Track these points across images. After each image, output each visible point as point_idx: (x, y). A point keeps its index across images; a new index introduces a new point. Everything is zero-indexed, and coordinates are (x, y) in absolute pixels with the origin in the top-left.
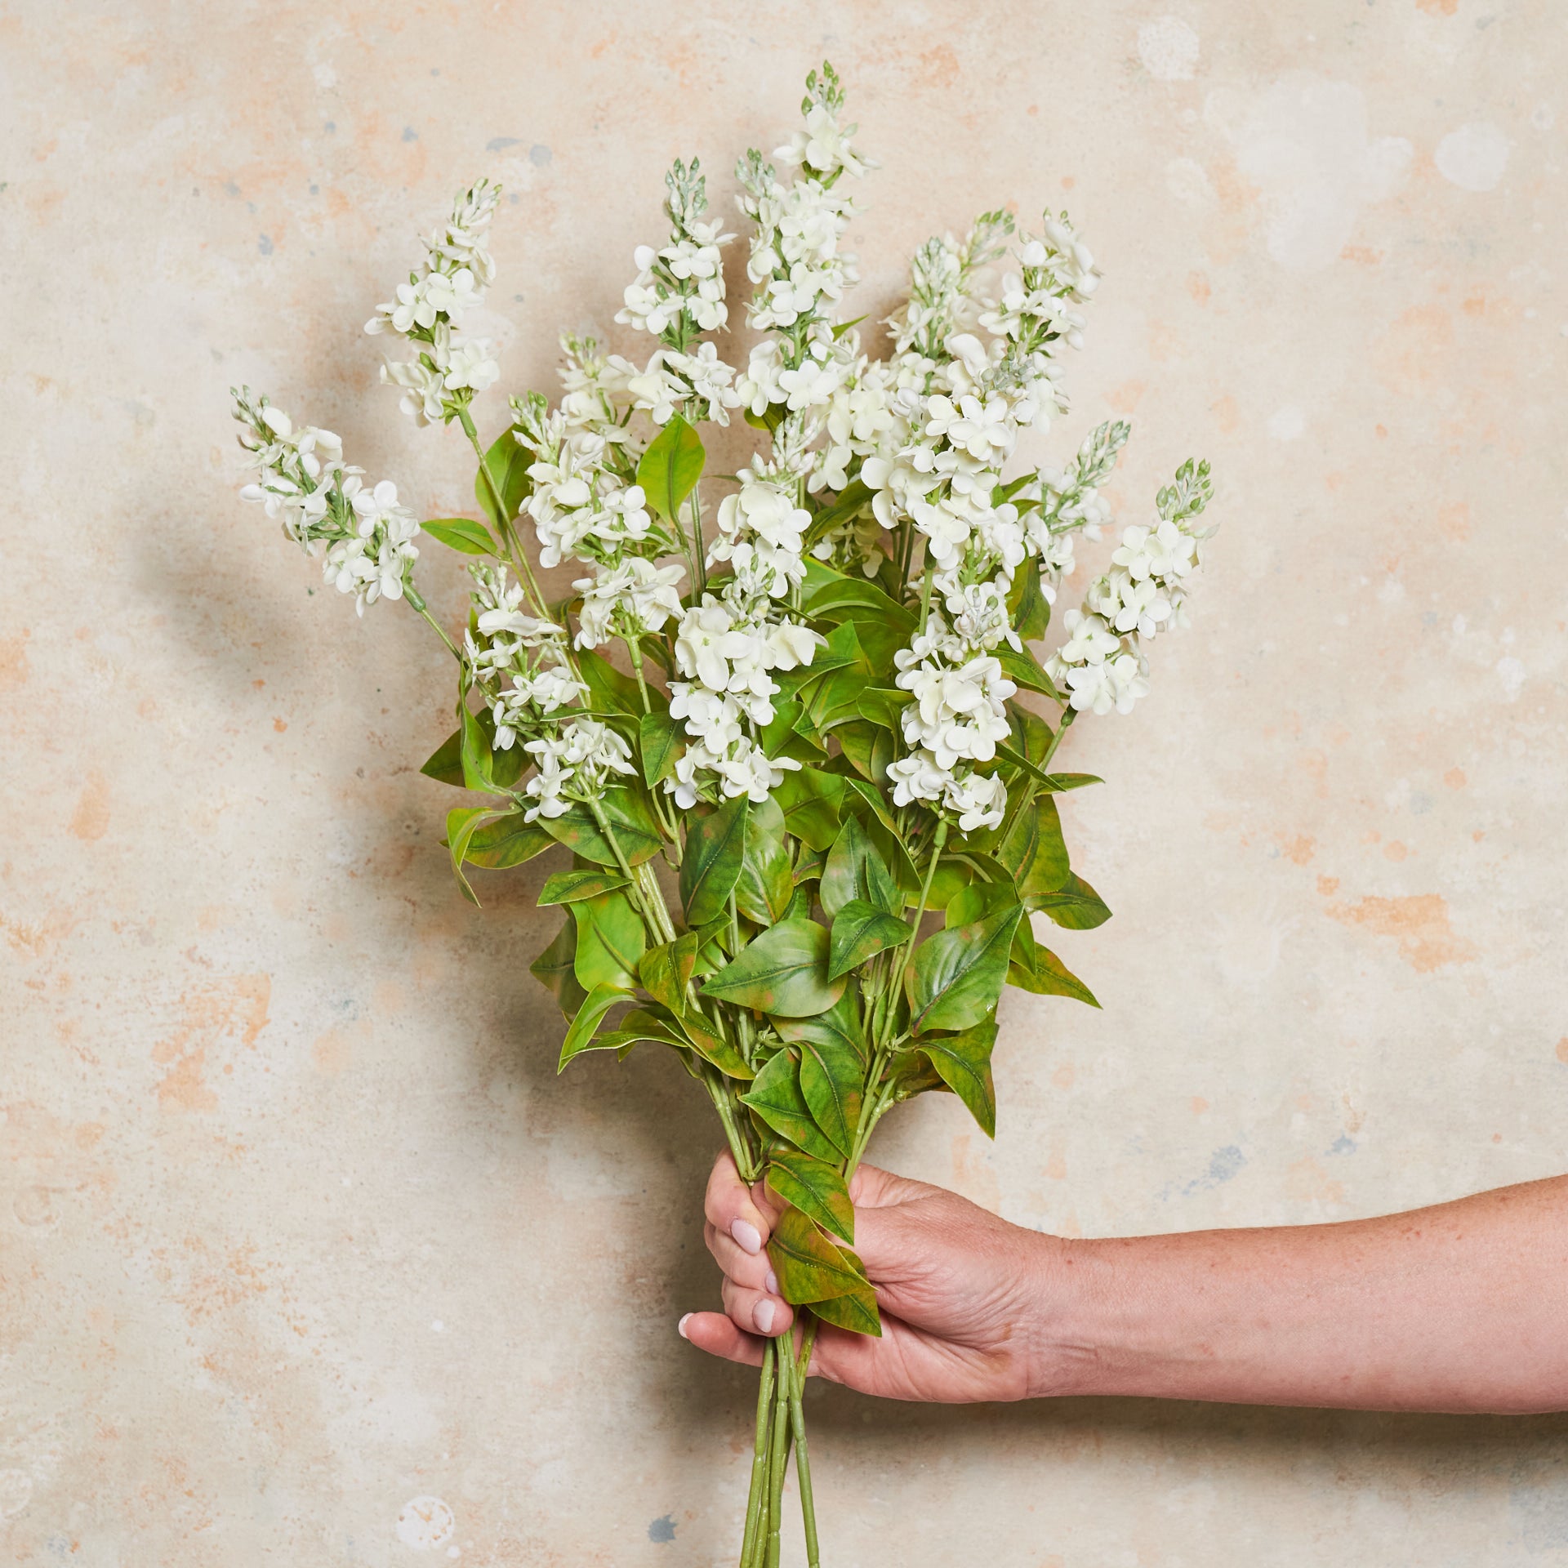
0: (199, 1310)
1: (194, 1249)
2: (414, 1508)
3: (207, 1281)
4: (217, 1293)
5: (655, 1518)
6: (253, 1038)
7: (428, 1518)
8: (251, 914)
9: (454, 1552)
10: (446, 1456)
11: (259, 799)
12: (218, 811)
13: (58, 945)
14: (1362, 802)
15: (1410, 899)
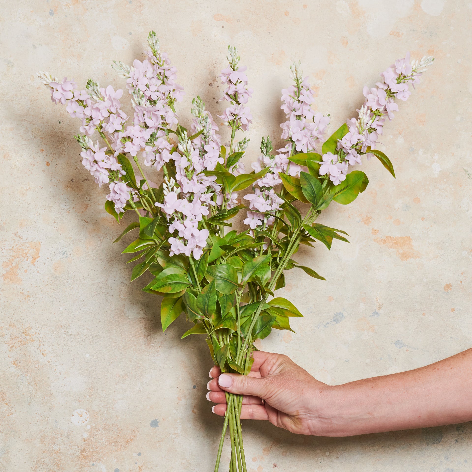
0: (13, 346)
1: (12, 327)
2: (77, 412)
3: (15, 337)
4: (19, 342)
5: (153, 420)
6: (34, 262)
7: (81, 416)
8: (36, 223)
9: (89, 427)
10: (88, 397)
11: (40, 187)
12: (27, 190)
14: (387, 206)
15: (401, 237)
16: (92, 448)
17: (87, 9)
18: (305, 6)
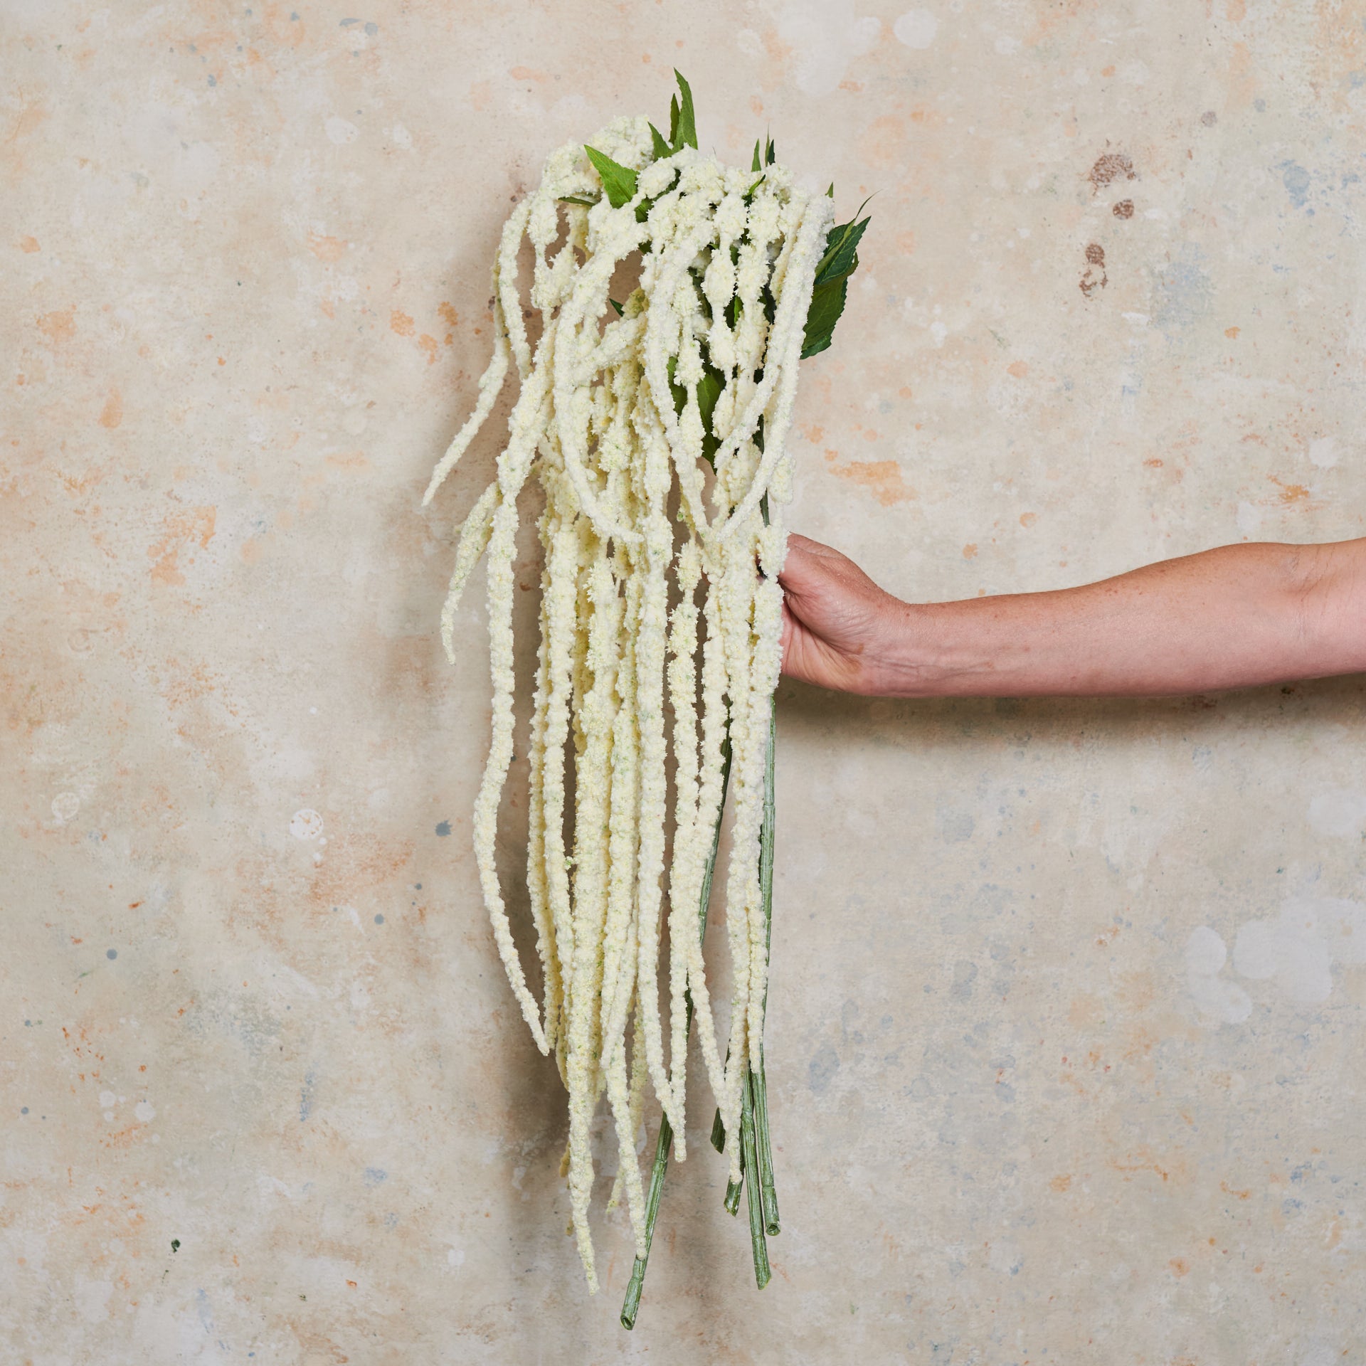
0: (176, 701)
1: (172, 666)
2: (300, 816)
3: (180, 684)
4: (186, 691)
5: (439, 822)
6: (206, 543)
7: (308, 822)
8: (205, 471)
9: (323, 841)
10: (318, 786)
11: (209, 404)
12: (185, 411)
13: (93, 489)
14: (851, 406)
15: (879, 463)
16: (332, 880)
17: (277, 72)
18: (680, 44)
